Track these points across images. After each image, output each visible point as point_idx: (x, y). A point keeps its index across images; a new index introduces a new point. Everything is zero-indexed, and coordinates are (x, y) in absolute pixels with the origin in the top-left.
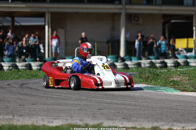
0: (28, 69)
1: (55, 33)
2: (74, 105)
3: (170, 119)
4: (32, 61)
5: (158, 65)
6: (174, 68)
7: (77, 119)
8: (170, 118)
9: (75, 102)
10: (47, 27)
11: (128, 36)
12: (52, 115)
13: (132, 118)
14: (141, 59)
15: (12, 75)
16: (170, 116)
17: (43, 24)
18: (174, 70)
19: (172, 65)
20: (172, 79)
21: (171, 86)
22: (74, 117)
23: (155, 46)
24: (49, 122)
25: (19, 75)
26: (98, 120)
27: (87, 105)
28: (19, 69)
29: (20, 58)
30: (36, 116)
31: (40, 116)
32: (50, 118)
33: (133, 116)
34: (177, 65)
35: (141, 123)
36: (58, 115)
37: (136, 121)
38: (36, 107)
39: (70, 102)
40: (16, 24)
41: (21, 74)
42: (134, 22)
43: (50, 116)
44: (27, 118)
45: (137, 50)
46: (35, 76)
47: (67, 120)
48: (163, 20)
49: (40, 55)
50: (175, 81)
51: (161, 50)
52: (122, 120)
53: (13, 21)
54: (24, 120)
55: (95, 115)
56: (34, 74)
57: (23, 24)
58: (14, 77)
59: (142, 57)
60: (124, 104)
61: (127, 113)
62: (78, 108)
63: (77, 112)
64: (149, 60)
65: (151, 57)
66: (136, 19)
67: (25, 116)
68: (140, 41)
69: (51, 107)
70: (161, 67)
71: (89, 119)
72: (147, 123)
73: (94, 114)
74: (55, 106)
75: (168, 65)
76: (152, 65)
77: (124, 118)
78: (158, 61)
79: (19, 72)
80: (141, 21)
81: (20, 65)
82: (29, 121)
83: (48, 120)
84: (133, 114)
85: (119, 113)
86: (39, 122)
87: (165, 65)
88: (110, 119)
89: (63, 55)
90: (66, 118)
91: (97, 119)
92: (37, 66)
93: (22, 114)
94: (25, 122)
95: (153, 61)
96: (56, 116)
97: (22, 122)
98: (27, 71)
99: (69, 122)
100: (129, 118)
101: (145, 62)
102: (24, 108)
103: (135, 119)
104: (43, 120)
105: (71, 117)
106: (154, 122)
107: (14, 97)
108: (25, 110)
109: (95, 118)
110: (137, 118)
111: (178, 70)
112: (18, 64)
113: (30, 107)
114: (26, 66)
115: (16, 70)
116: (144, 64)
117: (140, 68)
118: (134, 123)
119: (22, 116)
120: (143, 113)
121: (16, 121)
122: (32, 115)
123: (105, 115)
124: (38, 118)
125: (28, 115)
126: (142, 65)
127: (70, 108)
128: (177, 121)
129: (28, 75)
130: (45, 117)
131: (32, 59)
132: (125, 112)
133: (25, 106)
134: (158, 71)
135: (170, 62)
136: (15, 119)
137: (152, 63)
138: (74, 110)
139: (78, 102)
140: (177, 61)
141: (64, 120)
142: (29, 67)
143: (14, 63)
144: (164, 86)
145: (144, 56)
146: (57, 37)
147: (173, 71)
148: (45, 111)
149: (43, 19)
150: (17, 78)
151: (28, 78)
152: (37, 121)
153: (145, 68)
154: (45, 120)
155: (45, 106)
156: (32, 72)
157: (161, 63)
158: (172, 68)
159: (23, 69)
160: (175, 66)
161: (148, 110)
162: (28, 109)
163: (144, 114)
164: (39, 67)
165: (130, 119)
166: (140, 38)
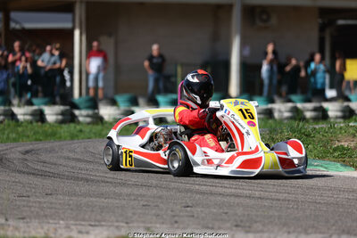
0: (37, 121)
1: (95, 44)
2: (133, 198)
3: (334, 228)
4: (46, 104)
5: (308, 115)
6: (342, 120)
7: (139, 227)
8: (334, 225)
9: (136, 191)
10: (77, 33)
11: (247, 52)
12: (87, 217)
13: (255, 226)
14: (272, 101)
15: (4, 134)
16: (332, 221)
17: (68, 25)
18: (342, 125)
19: (339, 114)
20: (337, 144)
21: (336, 159)
22: (132, 222)
23: (303, 74)
24: (80, 232)
25: (18, 133)
26: (184, 228)
27: (160, 197)
28: (17, 120)
29: (20, 96)
30: (55, 219)
31: (63, 220)
32: (83, 223)
33: (256, 222)
34: (347, 114)
35: (272, 236)
36: (99, 217)
37: (262, 231)
38: (54, 201)
39: (125, 190)
40: (13, 25)
41: (23, 131)
42: (259, 24)
43: (84, 220)
44: (35, 223)
45: (266, 82)
46: (52, 135)
47: (117, 227)
48: (320, 21)
49: (62, 91)
50: (343, 148)
51: (315, 83)
52: (234, 228)
53: (7, 20)
54: (29, 227)
55: (176, 218)
56: (50, 130)
57: (28, 26)
58: (8, 138)
59: (276, 98)
60: (237, 196)
61: (244, 215)
62: (142, 203)
63: (140, 211)
64: (290, 105)
65: (294, 97)
66: (264, 17)
67: (30, 218)
68: (271, 63)
69: (84, 200)
70: (316, 119)
71: (164, 226)
72: (286, 234)
73: (174, 216)
74: (94, 199)
75: (331, 114)
76: (297, 114)
77: (237, 226)
78: (309, 106)
79: (19, 126)
80: (274, 21)
81: (21, 112)
82: (40, 230)
83: (79, 227)
84: (257, 216)
85: (226, 213)
86: (60, 231)
87: (322, 115)
88: (208, 228)
89: (110, 93)
90: (116, 224)
91: (181, 226)
92: (57, 114)
93: (25, 214)
94: (30, 232)
95: (300, 105)
96: (95, 220)
97: (24, 232)
98: (35, 124)
99: (123, 232)
100: (248, 224)
101: (281, 109)
102: (29, 201)
103: (260, 228)
104: (68, 227)
105: (127, 223)
106: (300, 233)
107: (8, 179)
108: (30, 207)
109: (176, 225)
110: (264, 225)
111: (351, 124)
112: (16, 110)
113: (42, 200)
114: (33, 114)
115: (12, 123)
116: (280, 111)
117: (270, 121)
118: (258, 235)
119: (23, 219)
120: (276, 214)
121: (11, 228)
122: (46, 216)
123: (198, 218)
124: (59, 223)
125: (38, 216)
126: (276, 115)
127: (124, 202)
128: (348, 233)
129: (38, 133)
130: (72, 222)
131: (46, 100)
132: (240, 211)
133: (31, 199)
134: (310, 127)
135: (335, 108)
136: (9, 225)
137: (295, 110)
138: (133, 208)
139: (142, 191)
140: (348, 107)
141: (111, 228)
142: (40, 116)
143: (7, 108)
144: (322, 158)
145: (280, 95)
146: (100, 53)
147: (341, 128)
148: (72, 209)
149: (69, 16)
150: (15, 140)
151: (36, 140)
152: (56, 230)
153: (281, 120)
154: (73, 227)
155: (73, 198)
156: (46, 127)
157: (315, 109)
158: (339, 120)
159: (26, 121)
160: (344, 117)
161: (289, 208)
162: (37, 205)
163: (280, 217)
164: (60, 117)
165: (250, 227)
166: (270, 56)
